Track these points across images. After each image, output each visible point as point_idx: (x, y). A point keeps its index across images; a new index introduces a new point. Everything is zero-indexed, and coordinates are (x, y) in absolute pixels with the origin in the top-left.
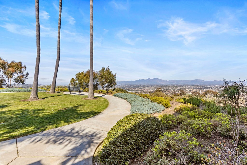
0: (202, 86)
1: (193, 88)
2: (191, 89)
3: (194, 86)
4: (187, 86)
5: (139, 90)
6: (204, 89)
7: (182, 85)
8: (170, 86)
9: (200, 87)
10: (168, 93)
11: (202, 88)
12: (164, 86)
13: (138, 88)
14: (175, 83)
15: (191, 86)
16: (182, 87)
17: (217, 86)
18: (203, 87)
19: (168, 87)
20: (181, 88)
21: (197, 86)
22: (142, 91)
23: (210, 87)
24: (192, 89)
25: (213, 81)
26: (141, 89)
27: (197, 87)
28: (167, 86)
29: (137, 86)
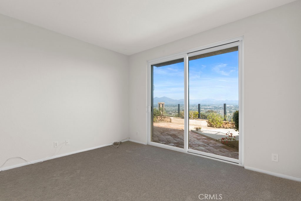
0: (213, 106)
1: (205, 109)
9: (211, 107)
12: (173, 106)
15: (202, 106)
17: (229, 106)
20: (191, 108)
21: (209, 106)
24: (203, 109)
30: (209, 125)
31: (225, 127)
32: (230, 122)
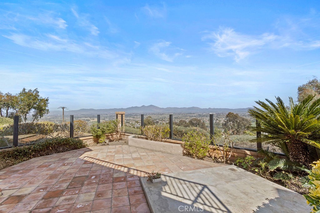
1: (190, 116)
2: (187, 117)
3: (191, 113)
4: (184, 114)
5: (131, 119)
6: (199, 116)
7: (179, 113)
8: (167, 114)
10: (164, 122)
11: (197, 116)
12: (160, 114)
13: (130, 117)
14: (172, 111)
16: (179, 115)
18: (199, 114)
19: (165, 116)
21: (194, 113)
22: (134, 120)
23: (204, 115)
25: (208, 108)
26: (134, 118)
27: (194, 115)
28: (163, 114)
29: (129, 115)
30: (185, 152)
31: (213, 156)
32: (221, 148)
